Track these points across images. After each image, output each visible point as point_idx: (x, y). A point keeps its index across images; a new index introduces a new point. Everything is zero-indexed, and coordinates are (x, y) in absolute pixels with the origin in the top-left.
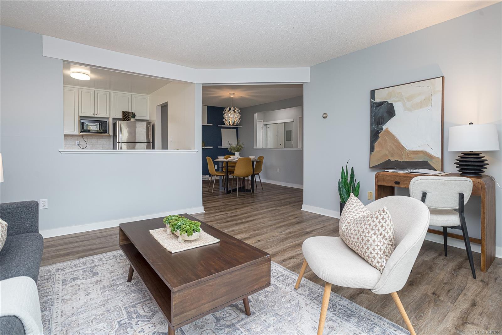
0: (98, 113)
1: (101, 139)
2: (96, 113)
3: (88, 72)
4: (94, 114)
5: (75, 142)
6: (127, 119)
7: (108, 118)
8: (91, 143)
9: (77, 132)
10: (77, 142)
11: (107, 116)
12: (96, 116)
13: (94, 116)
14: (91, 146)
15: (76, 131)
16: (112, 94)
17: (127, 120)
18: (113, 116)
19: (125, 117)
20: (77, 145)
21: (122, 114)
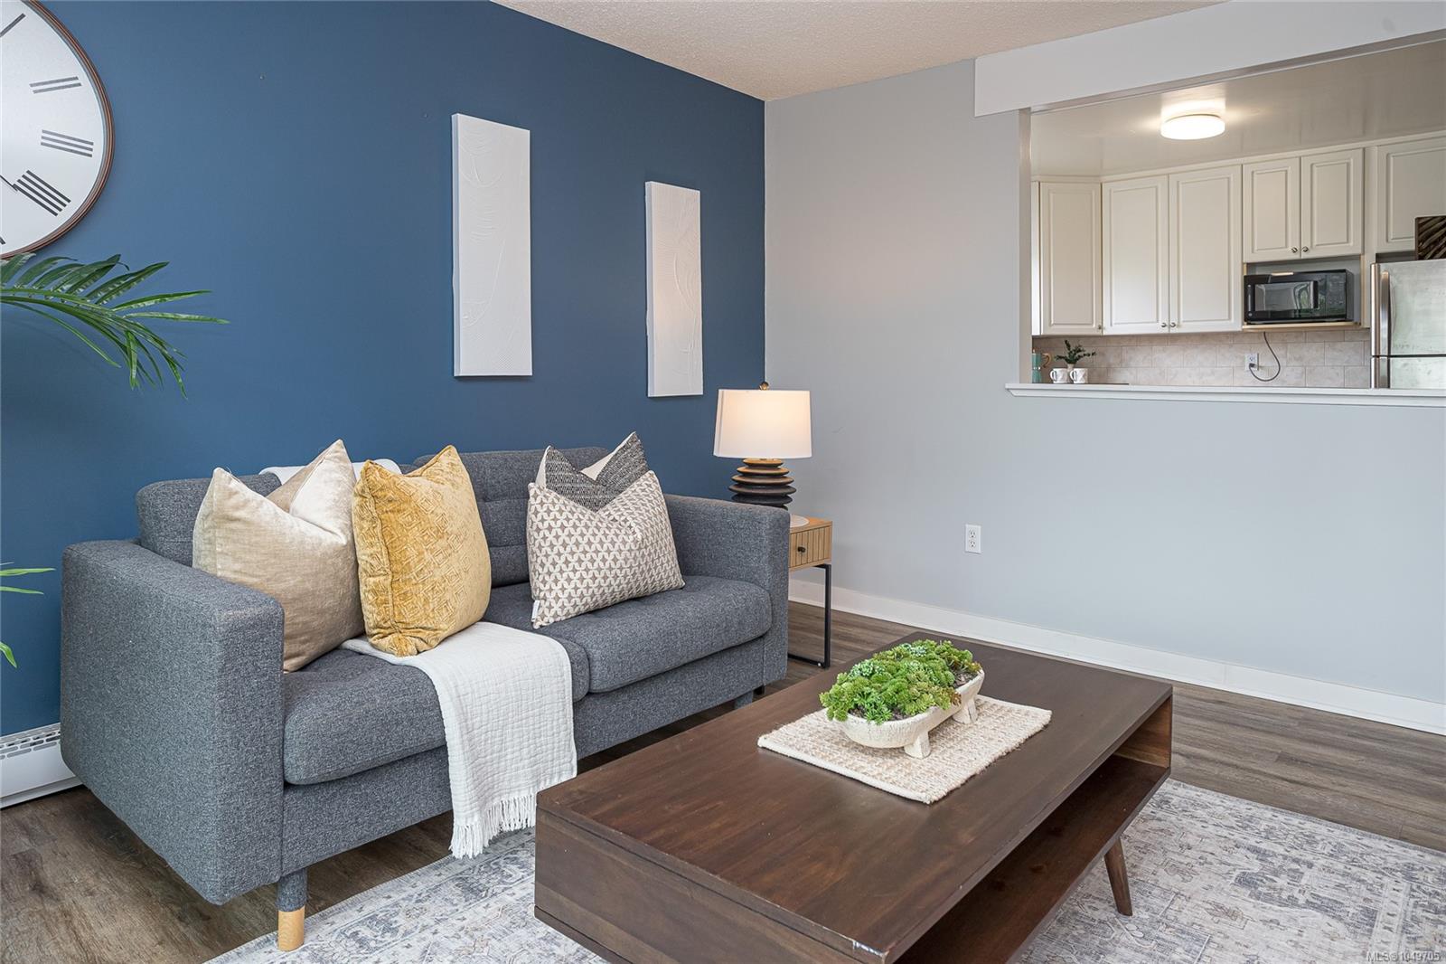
0: (1315, 244)
1: (1339, 346)
2: (1306, 243)
3: (1218, 104)
4: (1295, 251)
5: (1243, 358)
6: (1440, 250)
7: (1356, 258)
8: (1300, 359)
9: (1235, 323)
10: (1247, 356)
11: (1352, 248)
12: (1304, 256)
13: (1296, 256)
14: (1300, 370)
15: (1233, 320)
16: (1375, 154)
17: (1441, 253)
18: (1376, 246)
19: (1425, 245)
20: (1247, 367)
21: (1412, 231)
